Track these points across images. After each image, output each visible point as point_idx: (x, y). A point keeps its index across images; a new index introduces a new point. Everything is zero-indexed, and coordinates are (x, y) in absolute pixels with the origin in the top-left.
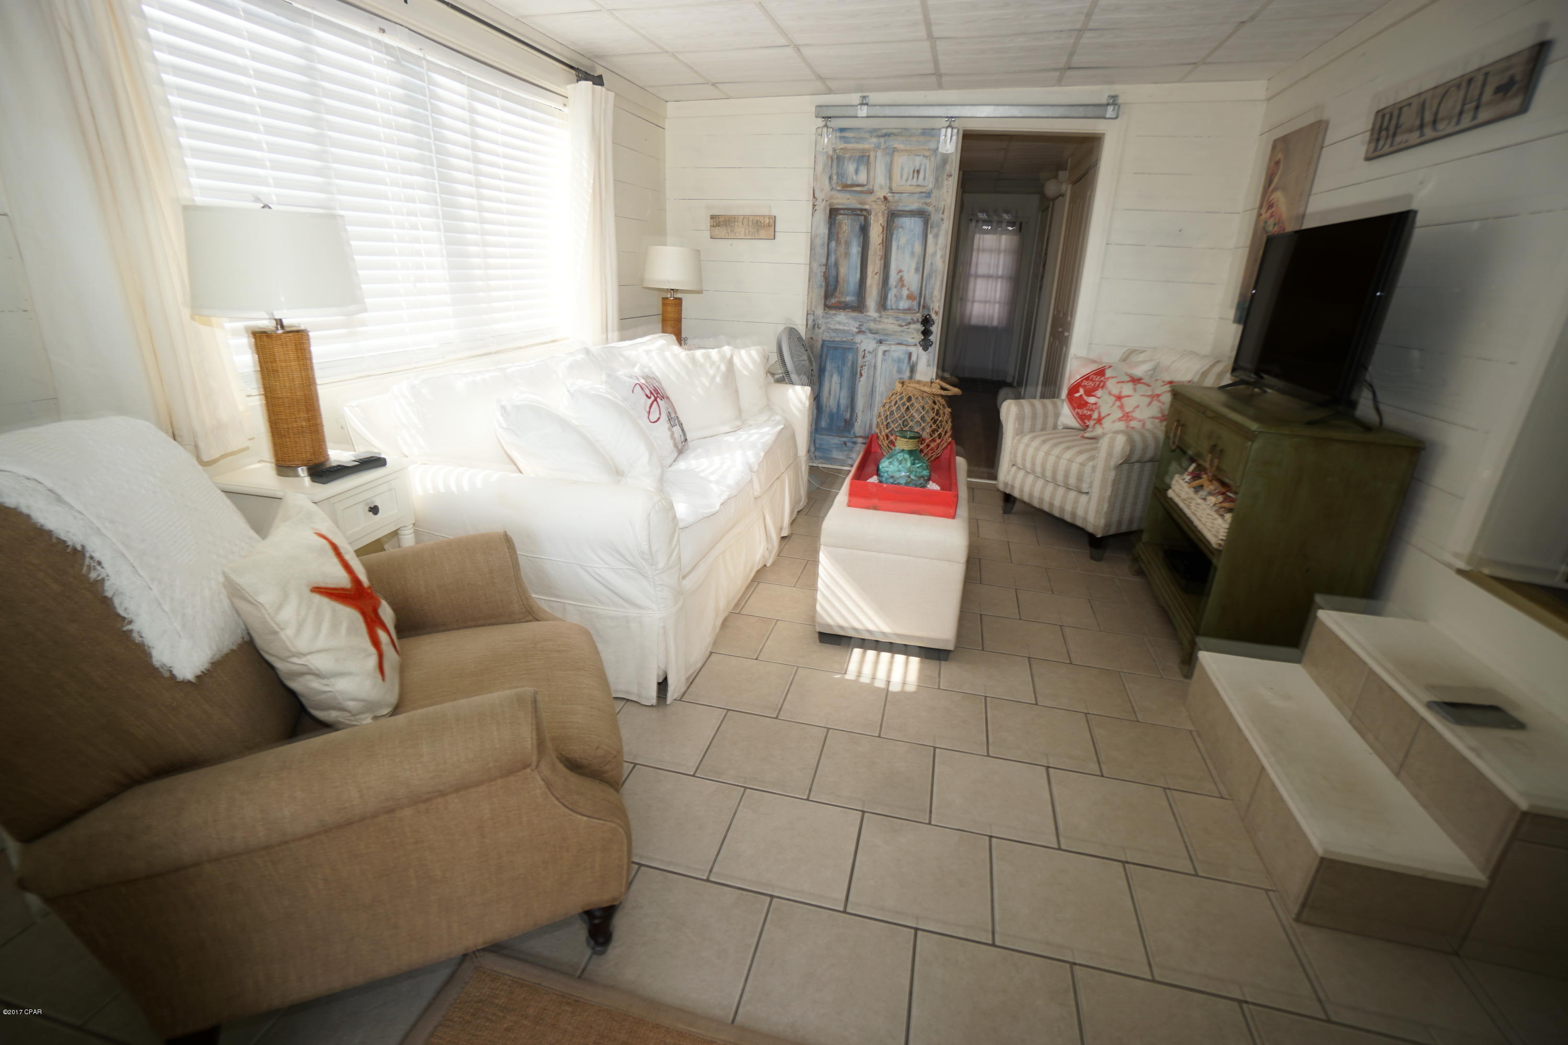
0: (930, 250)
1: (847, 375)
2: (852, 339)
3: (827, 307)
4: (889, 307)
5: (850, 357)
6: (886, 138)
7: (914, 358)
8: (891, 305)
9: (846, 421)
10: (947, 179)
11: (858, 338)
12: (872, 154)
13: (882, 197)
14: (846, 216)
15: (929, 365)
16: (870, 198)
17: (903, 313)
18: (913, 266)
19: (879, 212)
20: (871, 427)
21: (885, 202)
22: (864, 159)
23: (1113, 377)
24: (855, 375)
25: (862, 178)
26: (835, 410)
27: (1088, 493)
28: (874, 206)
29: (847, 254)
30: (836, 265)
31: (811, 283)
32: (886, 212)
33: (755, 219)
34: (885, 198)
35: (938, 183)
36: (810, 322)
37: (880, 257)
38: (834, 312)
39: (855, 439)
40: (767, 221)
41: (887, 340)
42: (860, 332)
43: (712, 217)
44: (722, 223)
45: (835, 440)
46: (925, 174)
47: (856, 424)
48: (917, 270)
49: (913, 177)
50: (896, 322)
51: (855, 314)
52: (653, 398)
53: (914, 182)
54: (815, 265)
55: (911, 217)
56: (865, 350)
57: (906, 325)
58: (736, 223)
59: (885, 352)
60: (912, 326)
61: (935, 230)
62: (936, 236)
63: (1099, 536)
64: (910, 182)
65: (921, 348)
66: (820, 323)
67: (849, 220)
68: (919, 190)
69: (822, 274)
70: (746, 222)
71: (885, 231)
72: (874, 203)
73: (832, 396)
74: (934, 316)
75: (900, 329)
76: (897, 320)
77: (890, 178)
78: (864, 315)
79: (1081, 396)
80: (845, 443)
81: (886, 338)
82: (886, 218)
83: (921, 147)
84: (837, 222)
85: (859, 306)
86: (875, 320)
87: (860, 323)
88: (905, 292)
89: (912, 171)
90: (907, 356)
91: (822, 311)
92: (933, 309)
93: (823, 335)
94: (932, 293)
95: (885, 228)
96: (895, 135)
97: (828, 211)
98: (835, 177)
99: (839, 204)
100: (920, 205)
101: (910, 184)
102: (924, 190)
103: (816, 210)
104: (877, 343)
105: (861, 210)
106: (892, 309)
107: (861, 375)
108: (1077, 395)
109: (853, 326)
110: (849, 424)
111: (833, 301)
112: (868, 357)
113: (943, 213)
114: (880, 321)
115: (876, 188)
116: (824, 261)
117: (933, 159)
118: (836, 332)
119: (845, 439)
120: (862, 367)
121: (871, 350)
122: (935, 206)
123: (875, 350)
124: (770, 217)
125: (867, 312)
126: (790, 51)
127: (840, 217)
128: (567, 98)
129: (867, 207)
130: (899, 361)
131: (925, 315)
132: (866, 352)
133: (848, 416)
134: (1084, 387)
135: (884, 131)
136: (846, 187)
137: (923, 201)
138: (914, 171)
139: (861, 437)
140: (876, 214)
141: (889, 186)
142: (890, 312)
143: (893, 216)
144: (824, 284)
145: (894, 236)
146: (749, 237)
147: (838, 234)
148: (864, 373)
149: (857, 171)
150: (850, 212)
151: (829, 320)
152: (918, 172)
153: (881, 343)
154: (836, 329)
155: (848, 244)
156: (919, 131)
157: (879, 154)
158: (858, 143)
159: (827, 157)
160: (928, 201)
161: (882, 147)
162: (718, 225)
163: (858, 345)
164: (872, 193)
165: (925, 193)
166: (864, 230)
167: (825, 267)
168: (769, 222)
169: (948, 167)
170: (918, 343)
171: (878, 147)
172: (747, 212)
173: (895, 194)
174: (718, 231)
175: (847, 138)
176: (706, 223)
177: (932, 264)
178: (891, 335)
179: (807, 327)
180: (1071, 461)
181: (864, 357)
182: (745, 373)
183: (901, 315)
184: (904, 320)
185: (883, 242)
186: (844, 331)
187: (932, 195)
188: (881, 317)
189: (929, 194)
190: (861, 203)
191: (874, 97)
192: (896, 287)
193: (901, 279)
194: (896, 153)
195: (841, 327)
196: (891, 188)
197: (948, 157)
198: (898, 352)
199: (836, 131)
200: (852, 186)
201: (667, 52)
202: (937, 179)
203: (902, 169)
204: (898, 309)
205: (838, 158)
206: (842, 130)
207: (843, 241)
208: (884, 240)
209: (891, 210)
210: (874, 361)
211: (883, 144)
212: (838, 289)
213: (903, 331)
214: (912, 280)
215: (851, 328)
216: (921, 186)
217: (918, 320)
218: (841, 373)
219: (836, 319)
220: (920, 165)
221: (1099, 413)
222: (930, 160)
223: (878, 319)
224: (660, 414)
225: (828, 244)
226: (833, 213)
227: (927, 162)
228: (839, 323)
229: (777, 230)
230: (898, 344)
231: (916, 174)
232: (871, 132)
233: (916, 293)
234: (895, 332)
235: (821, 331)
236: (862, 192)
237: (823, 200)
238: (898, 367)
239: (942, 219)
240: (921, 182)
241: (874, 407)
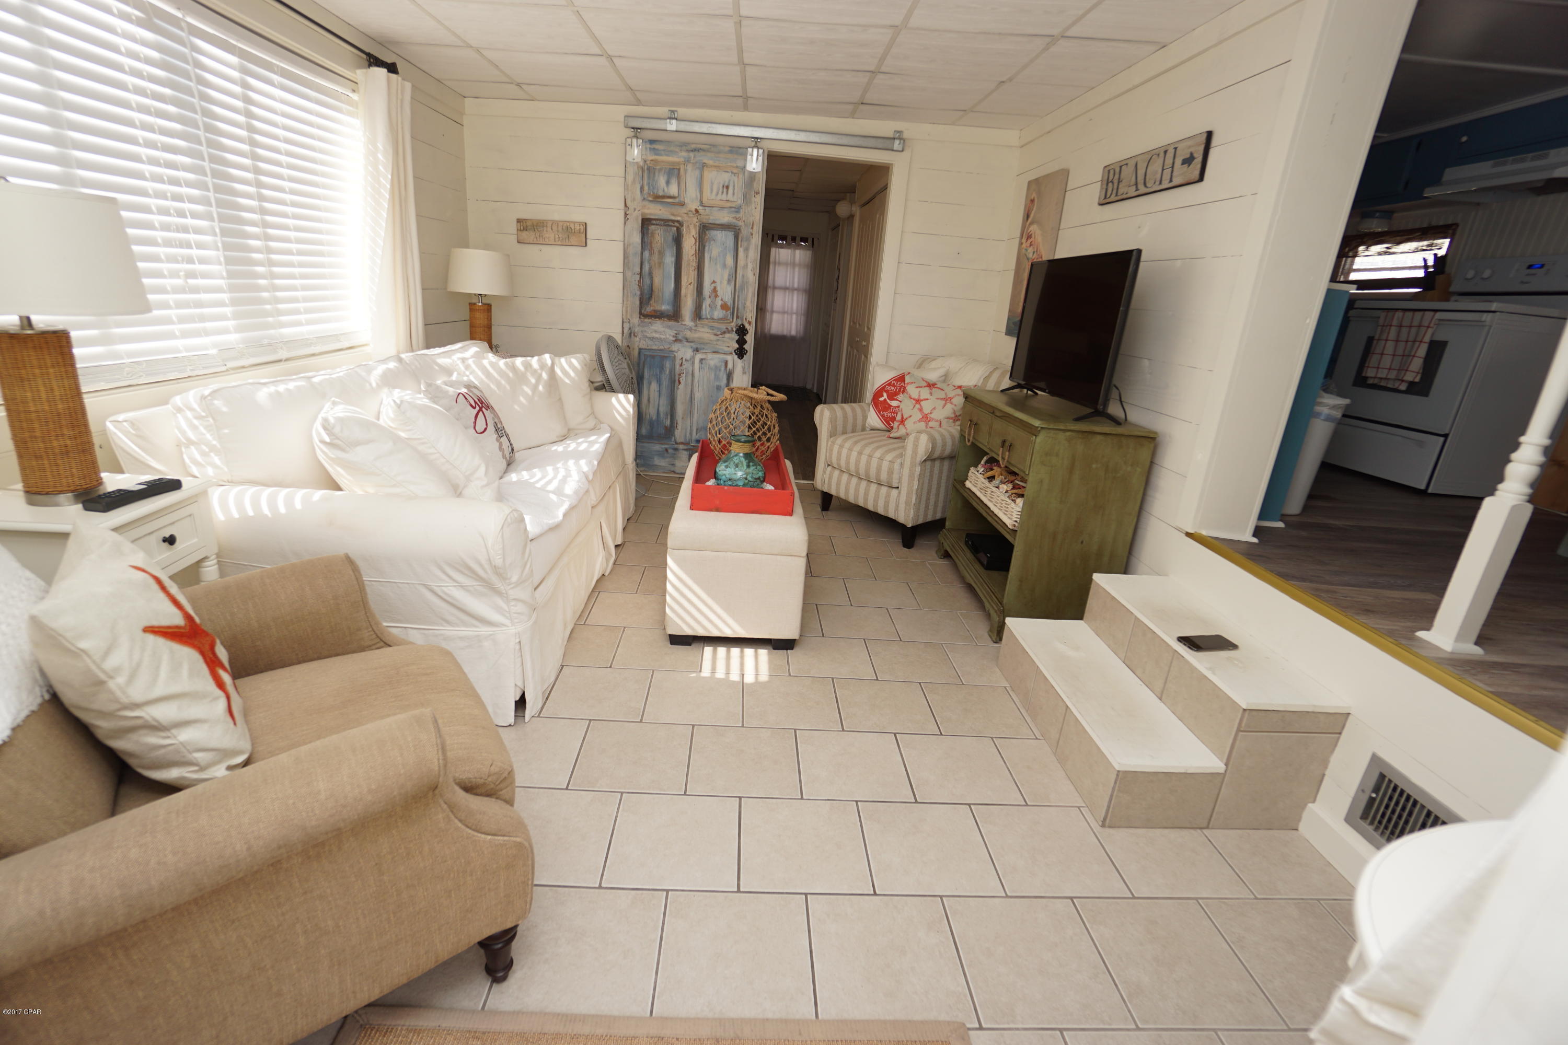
0: (741, 262)
1: (665, 382)
2: (669, 348)
3: (642, 315)
4: (704, 317)
5: (668, 365)
6: (696, 153)
7: (730, 366)
8: (706, 316)
9: (666, 427)
10: (754, 196)
11: (675, 347)
12: (682, 168)
13: (693, 210)
14: (659, 227)
15: (744, 373)
16: (683, 210)
17: (717, 322)
18: (726, 277)
19: (691, 224)
20: (691, 434)
21: (697, 214)
22: (674, 172)
23: (912, 383)
24: (674, 382)
25: (673, 190)
26: (654, 418)
27: (898, 488)
28: (686, 218)
29: (661, 264)
30: (651, 274)
31: (625, 291)
32: (698, 224)
33: (565, 225)
34: (697, 211)
35: (746, 199)
36: (626, 330)
37: (693, 268)
38: (650, 320)
39: (676, 446)
40: (578, 227)
41: (703, 349)
42: (677, 340)
43: (519, 221)
44: (529, 227)
45: (657, 447)
46: (734, 189)
47: (676, 431)
48: (729, 281)
49: (723, 192)
50: (711, 331)
51: (671, 323)
52: (478, 408)
53: (724, 197)
54: (629, 274)
55: (722, 231)
56: (682, 358)
57: (721, 334)
58: (545, 228)
59: (702, 360)
60: (727, 335)
61: (745, 244)
62: (747, 250)
63: (910, 525)
64: (719, 197)
65: (736, 357)
66: (636, 331)
67: (662, 231)
68: (729, 205)
69: (637, 282)
70: (555, 228)
71: (698, 243)
72: (685, 215)
73: (651, 405)
74: (747, 326)
75: (715, 338)
76: (713, 330)
77: (701, 192)
78: (680, 323)
79: (885, 400)
80: (666, 450)
81: (702, 346)
82: (698, 231)
83: (729, 164)
84: (650, 231)
85: (675, 315)
86: (690, 329)
87: (676, 332)
88: (719, 303)
89: (721, 186)
90: (724, 364)
91: (638, 319)
92: (746, 319)
93: (639, 343)
94: (744, 304)
95: (697, 241)
96: (703, 150)
97: (640, 221)
98: (646, 188)
99: (651, 214)
100: (731, 219)
101: (720, 199)
102: (734, 205)
103: (628, 219)
104: (694, 351)
105: (673, 221)
106: (707, 319)
107: (679, 382)
108: (881, 399)
109: (670, 335)
110: (670, 431)
111: (649, 309)
112: (686, 365)
113: (752, 228)
114: (696, 330)
115: (688, 200)
116: (638, 270)
117: (741, 176)
118: (652, 340)
119: (668, 447)
120: (680, 375)
121: (688, 358)
122: (744, 221)
123: (693, 358)
124: (580, 223)
125: (683, 321)
126: (602, 61)
127: (652, 227)
128: (356, 83)
129: (679, 219)
130: (717, 368)
131: (739, 325)
132: (684, 360)
133: (668, 423)
134: (887, 392)
135: (693, 146)
136: (658, 198)
137: (733, 215)
138: (723, 187)
139: (682, 443)
140: (688, 226)
141: (700, 200)
142: (705, 322)
143: (705, 228)
144: (638, 292)
145: (707, 248)
146: (559, 243)
147: (651, 243)
148: (683, 380)
149: (668, 183)
150: (662, 222)
151: (646, 329)
152: (727, 187)
153: (698, 351)
154: (653, 338)
155: (661, 254)
156: (727, 149)
157: (689, 167)
158: (667, 155)
159: (638, 168)
160: (738, 216)
161: (692, 162)
162: (525, 229)
163: (676, 354)
164: (683, 205)
165: (734, 208)
166: (678, 241)
167: (639, 276)
168: (580, 229)
169: (755, 185)
170: (733, 352)
171: (688, 161)
172: (556, 217)
173: (706, 208)
174: (525, 235)
175: (657, 150)
176: (513, 228)
177: (743, 276)
178: (707, 343)
179: (623, 335)
180: (881, 459)
181: (681, 365)
182: (567, 381)
183: (716, 325)
184: (719, 329)
185: (696, 254)
186: (661, 340)
187: (741, 210)
188: (696, 326)
189: (738, 209)
190: (673, 215)
191: (682, 112)
192: (710, 297)
193: (715, 290)
194: (705, 167)
195: (657, 336)
196: (702, 202)
197: (755, 176)
198: (714, 360)
199: (646, 142)
200: (663, 197)
201: (471, 47)
202: (745, 196)
203: (712, 184)
204: (713, 319)
205: (649, 169)
206: (652, 142)
207: (656, 251)
208: (697, 252)
209: (703, 223)
210: (691, 369)
211: (692, 158)
212: (653, 299)
213: (718, 340)
214: (726, 292)
215: (668, 336)
216: (731, 201)
217: (732, 329)
218: (659, 382)
219: (652, 327)
220: (729, 182)
221: (902, 415)
222: (738, 177)
223: (693, 328)
224: (487, 424)
225: (642, 254)
226: (646, 222)
227: (736, 179)
228: (656, 331)
229: (588, 237)
230: (714, 352)
231: (725, 190)
232: (681, 146)
233: (730, 303)
234: (711, 340)
235: (637, 339)
236: (673, 204)
237: (635, 210)
238: (715, 375)
239: (752, 234)
240: (730, 197)
241: (693, 414)
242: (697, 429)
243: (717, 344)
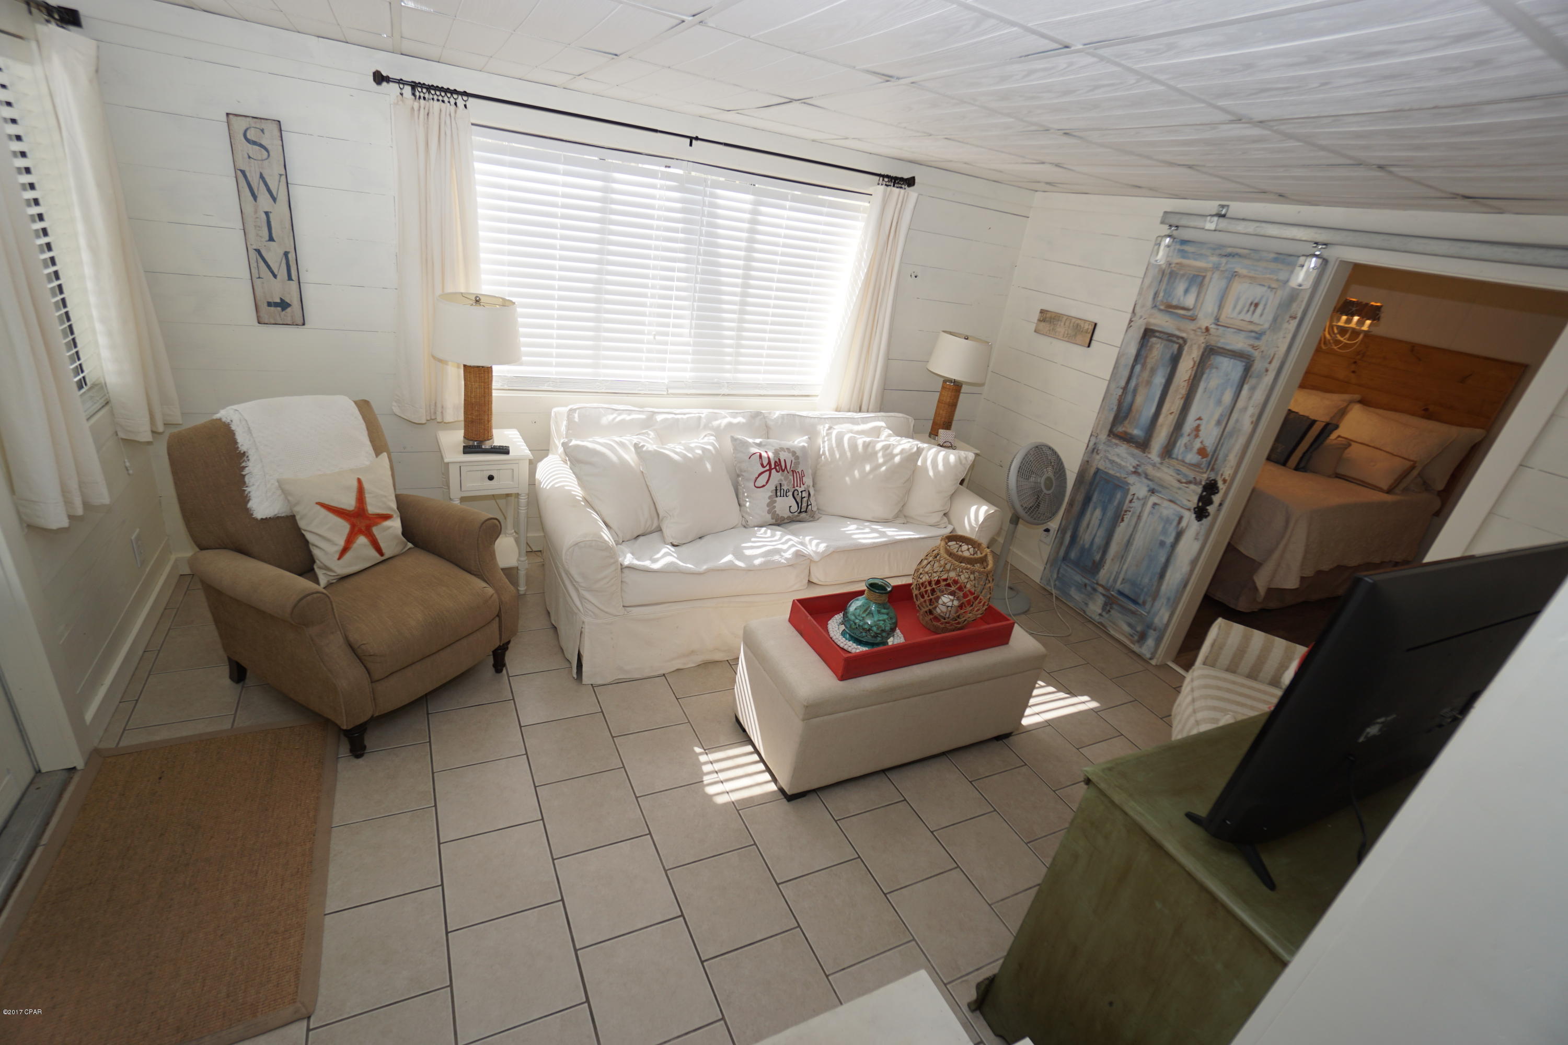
0: (1240, 404)
1: (1110, 514)
2: (1125, 478)
3: (1111, 433)
4: (1174, 456)
5: (1119, 495)
6: (1230, 259)
7: (1184, 524)
8: (1177, 455)
9: (1094, 561)
10: (1288, 321)
11: (1132, 479)
12: (1209, 275)
13: (1204, 327)
14: (1160, 341)
15: (1196, 539)
16: (1191, 326)
17: (1188, 468)
18: (1216, 417)
19: (1195, 344)
20: (1115, 581)
21: (1206, 334)
22: (1197, 280)
24: (1118, 517)
25: (1190, 301)
26: (1087, 546)
28: (1192, 335)
29: (1149, 383)
30: (1135, 391)
31: (1104, 403)
32: (1203, 345)
33: (1077, 322)
34: (1207, 329)
35: (1275, 323)
36: (1091, 444)
37: (1181, 396)
38: (1117, 441)
39: (1096, 586)
40: (1086, 327)
41: (1160, 492)
42: (1136, 473)
43: (1042, 311)
44: (1047, 319)
45: (1078, 578)
46: (1264, 309)
47: (1102, 570)
48: (1219, 423)
49: (1248, 311)
50: (1175, 475)
51: (1137, 452)
52: (768, 468)
53: (1248, 317)
54: (1113, 386)
55: (1231, 358)
57: (1186, 483)
58: (1059, 322)
59: (1155, 504)
60: (1192, 487)
61: (1254, 381)
62: (1253, 389)
64: (1242, 316)
65: (1194, 516)
66: (1100, 448)
67: (1162, 345)
68: (1252, 327)
69: (1118, 397)
70: (1067, 324)
71: (1195, 368)
72: (1193, 332)
73: (1089, 531)
74: (1220, 484)
75: (1177, 484)
76: (1178, 474)
77: (1220, 307)
78: (1145, 455)
80: (1085, 585)
81: (1160, 489)
82: (1200, 353)
83: (1268, 276)
84: (1150, 344)
85: (1143, 445)
86: (1154, 465)
87: (1138, 463)
88: (1197, 445)
89: (1249, 302)
90: (1177, 519)
91: (1105, 436)
92: (1222, 475)
93: (1099, 462)
94: (1227, 456)
95: (1197, 365)
96: (1241, 256)
97: (1142, 330)
98: (1161, 294)
99: (1155, 325)
100: (1247, 346)
101: (1241, 318)
102: (1257, 329)
103: (1131, 326)
104: (1149, 491)
105: (1178, 337)
106: (1177, 459)
107: (1123, 520)
109: (1131, 464)
110: (1096, 567)
111: (1120, 429)
112: (1136, 504)
113: (1270, 363)
114: (1159, 468)
115: (1200, 315)
116: (1123, 383)
117: (1280, 293)
118: (1111, 463)
119: (1087, 581)
120: (1126, 512)
121: (1141, 497)
122: (1262, 352)
123: (1145, 499)
124: (1091, 323)
125: (1149, 453)
127: (1154, 340)
129: (1184, 335)
130: (1168, 521)
131: (1211, 479)
132: (1135, 497)
133: (1098, 557)
135: (1229, 250)
136: (1170, 308)
137: (1251, 342)
138: (1251, 304)
139: (1103, 586)
140: (1192, 346)
141: (1216, 316)
142: (1174, 462)
143: (1210, 352)
144: (1115, 408)
145: (1205, 376)
146: (1067, 339)
147: (1146, 357)
148: (1126, 518)
149: (1187, 291)
150: (1165, 336)
151: (1109, 449)
152: (1256, 305)
153: (1153, 493)
154: (1114, 461)
155: (1153, 371)
156: (1272, 256)
157: (1216, 276)
158: (1195, 259)
159: (1160, 271)
160: (1256, 343)
161: (1221, 269)
162: (1045, 320)
163: (1130, 487)
164: (1194, 320)
165: (1256, 333)
166: (1175, 360)
167: (1121, 391)
168: (1088, 329)
169: (1294, 305)
170: (1192, 508)
171: (1216, 267)
172: (1073, 314)
173: (1219, 327)
174: (1044, 326)
175: (1186, 252)
176: (1036, 316)
177: (1237, 421)
178: (1166, 488)
179: (1086, 449)
181: (1131, 501)
183: (1184, 470)
184: (1185, 476)
185: (1189, 379)
186: (1120, 466)
187: (1263, 339)
188: (1161, 463)
189: (1259, 335)
190: (1179, 329)
191: (1237, 208)
192: (1189, 435)
193: (1197, 429)
194: (1237, 278)
195: (1118, 460)
196: (1217, 319)
197: (1298, 294)
198: (1168, 510)
199: (1176, 242)
200: (1176, 307)
202: (1275, 320)
203: (1238, 299)
204: (1183, 461)
205: (1170, 273)
206: (1184, 242)
207: (1149, 366)
208: (1192, 378)
209: (1210, 345)
210: (1139, 510)
211: (1223, 265)
212: (1128, 419)
213: (1179, 489)
214: (1210, 435)
215: (1128, 465)
216: (1255, 323)
217: (1201, 481)
218: (1105, 510)
219: (1116, 450)
220: (1262, 297)
222: (1275, 293)
223: (1158, 465)
225: (1133, 367)
226: (1148, 333)
227: (1271, 296)
228: (1118, 455)
229: (1095, 337)
230: (1171, 501)
231: (1252, 308)
232: (1214, 249)
233: (1210, 449)
234: (1172, 486)
235: (1098, 457)
236: (1184, 317)
237: (1141, 317)
238: (1164, 527)
239: (1267, 370)
240: (1256, 318)
241: (1125, 560)
242: (1123, 579)
243: (1177, 493)
